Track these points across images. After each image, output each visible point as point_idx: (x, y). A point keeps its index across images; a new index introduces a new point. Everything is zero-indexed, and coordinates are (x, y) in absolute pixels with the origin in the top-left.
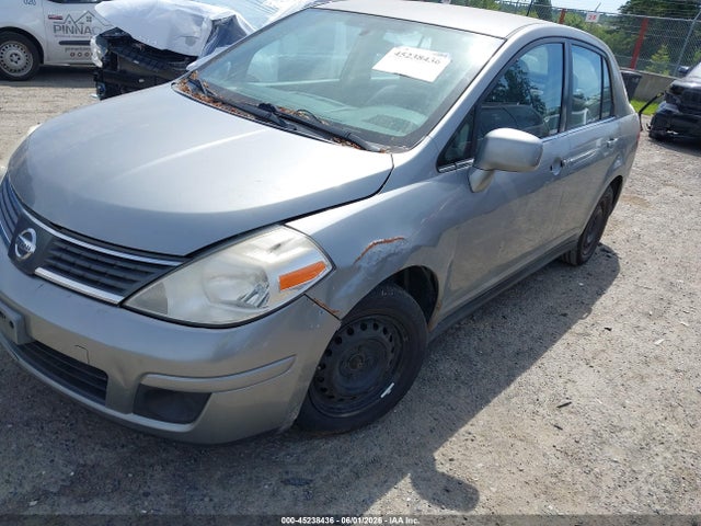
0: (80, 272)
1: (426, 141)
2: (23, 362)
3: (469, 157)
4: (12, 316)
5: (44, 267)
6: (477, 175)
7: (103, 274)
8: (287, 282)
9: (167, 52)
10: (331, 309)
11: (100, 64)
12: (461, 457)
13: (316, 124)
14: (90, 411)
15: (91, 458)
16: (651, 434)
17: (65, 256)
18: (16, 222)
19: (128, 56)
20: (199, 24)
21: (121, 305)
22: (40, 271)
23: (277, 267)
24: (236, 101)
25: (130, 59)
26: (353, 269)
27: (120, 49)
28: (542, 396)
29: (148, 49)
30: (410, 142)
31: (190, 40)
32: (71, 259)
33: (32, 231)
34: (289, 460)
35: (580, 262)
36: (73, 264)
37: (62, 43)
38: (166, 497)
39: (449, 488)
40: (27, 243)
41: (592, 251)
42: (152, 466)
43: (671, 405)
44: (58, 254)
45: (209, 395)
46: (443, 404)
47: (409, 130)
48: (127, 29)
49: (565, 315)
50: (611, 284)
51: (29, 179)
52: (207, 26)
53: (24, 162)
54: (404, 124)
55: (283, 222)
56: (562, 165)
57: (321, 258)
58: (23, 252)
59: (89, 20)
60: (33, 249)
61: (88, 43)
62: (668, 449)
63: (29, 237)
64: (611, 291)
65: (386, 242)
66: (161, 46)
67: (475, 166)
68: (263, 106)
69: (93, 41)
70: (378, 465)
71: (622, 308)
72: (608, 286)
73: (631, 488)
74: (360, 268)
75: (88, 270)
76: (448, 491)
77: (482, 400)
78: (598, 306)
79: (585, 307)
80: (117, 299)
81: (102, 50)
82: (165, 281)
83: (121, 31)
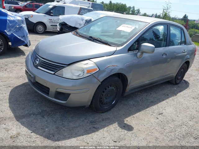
0: (46, 67)
1: (125, 45)
2: (33, 87)
3: (137, 50)
4: (32, 76)
5: (40, 67)
6: (139, 54)
7: (51, 68)
8: (89, 71)
9: (74, 27)
10: (98, 79)
11: (59, 30)
12: (129, 121)
13: (101, 41)
14: (45, 98)
15: (45, 109)
16: (183, 123)
17: (44, 64)
18: (35, 57)
19: (65, 28)
20: (83, 21)
21: (54, 74)
22: (39, 67)
23: (86, 68)
24: (85, 36)
25: (66, 29)
26: (104, 71)
27: (64, 26)
28: (155, 111)
29: (70, 26)
30: (122, 45)
31: (80, 25)
32: (45, 65)
33: (38, 59)
34: (88, 115)
35: (176, 84)
36: (45, 66)
37: (51, 25)
38: (59, 118)
39: (125, 126)
40: (37, 62)
41: (181, 81)
42: (57, 112)
43: (192, 118)
44: (42, 64)
45: (70, 94)
46: (128, 110)
47: (122, 43)
48: (66, 22)
49: (168, 95)
50: (185, 90)
51: (39, 49)
52: (84, 21)
53: (38, 46)
54: (121, 41)
55: (89, 59)
56: (166, 55)
57: (97, 67)
58: (36, 63)
59: (58, 20)
60: (38, 63)
61: (57, 26)
62: (187, 127)
63: (37, 60)
64: (184, 91)
65: (112, 66)
66: (73, 26)
67: (138, 52)
68: (90, 37)
69: (58, 25)
70: (109, 119)
71: (186, 96)
72: (183, 90)
73: (173, 133)
74: (105, 71)
75: (48, 67)
76: (124, 127)
77: (139, 110)
78: (179, 94)
79: (175, 94)
80: (53, 73)
81: (60, 27)
82: (63, 69)
83: (65, 22)
